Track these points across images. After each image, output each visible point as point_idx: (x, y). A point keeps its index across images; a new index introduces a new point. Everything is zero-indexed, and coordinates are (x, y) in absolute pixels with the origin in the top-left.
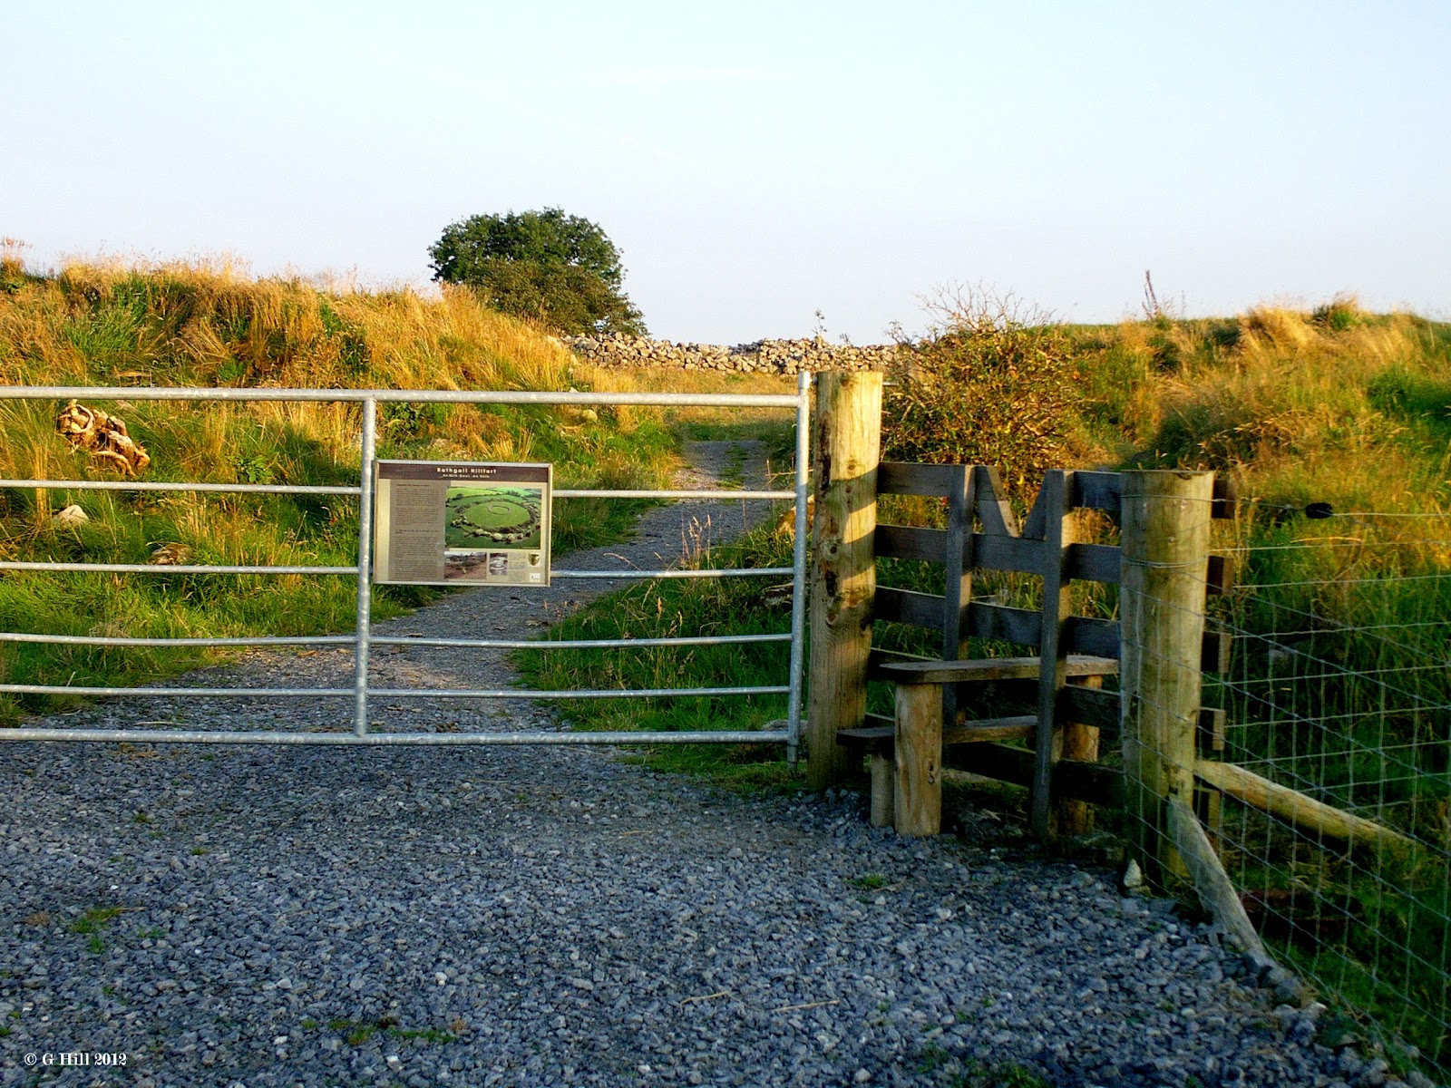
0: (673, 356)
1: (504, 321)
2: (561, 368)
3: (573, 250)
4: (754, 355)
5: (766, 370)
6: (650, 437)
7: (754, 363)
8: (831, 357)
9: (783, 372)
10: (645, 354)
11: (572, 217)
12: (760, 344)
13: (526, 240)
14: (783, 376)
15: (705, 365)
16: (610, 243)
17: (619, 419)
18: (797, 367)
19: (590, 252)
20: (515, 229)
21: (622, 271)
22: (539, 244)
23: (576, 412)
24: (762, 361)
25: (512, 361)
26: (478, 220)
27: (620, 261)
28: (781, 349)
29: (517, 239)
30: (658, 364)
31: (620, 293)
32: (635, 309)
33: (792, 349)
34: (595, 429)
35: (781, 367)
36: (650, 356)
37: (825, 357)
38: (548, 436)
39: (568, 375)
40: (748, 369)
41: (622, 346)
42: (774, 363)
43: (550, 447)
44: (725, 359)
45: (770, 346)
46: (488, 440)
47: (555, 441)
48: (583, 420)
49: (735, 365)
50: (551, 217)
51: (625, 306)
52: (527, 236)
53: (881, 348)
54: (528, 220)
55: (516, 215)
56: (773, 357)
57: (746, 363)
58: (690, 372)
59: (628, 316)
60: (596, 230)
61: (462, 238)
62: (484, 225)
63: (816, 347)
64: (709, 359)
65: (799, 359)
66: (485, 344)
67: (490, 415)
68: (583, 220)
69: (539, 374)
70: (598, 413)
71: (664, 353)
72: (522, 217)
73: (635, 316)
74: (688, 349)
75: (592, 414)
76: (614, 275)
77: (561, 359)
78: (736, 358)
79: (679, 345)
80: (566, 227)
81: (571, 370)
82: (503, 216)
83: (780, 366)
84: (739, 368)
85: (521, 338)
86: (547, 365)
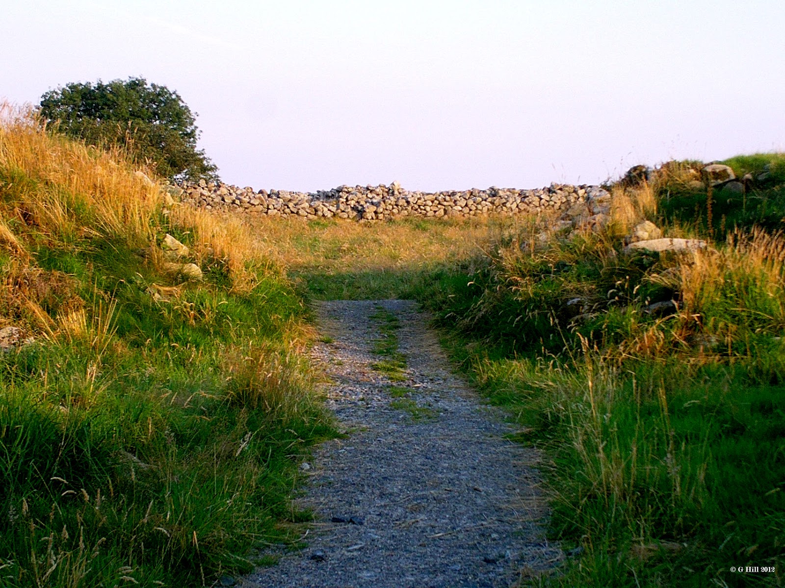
0: (256, 202)
1: (79, 148)
2: (153, 208)
3: (155, 114)
4: (333, 201)
5: (346, 216)
6: (272, 299)
7: (334, 209)
8: (408, 202)
9: (362, 217)
10: (228, 200)
11: (153, 85)
12: (339, 191)
13: (112, 105)
14: (362, 221)
15: (287, 210)
16: (187, 108)
17: (232, 276)
18: (376, 212)
19: (169, 116)
20: (103, 96)
21: (197, 132)
22: (126, 108)
23: (175, 267)
24: (342, 207)
25: (88, 199)
26: (73, 87)
27: (195, 123)
28: (359, 195)
29: (106, 104)
30: (241, 210)
31: (197, 149)
32: (211, 163)
33: (370, 195)
34: (200, 290)
35: (361, 213)
36: (233, 202)
37: (402, 202)
38: (137, 301)
39: (162, 216)
40: (329, 215)
41: (206, 192)
42: (353, 209)
43: (140, 316)
44: (307, 205)
45: (348, 192)
46: (51, 310)
47: (146, 307)
48: (185, 278)
49: (316, 211)
50: (135, 85)
51: (201, 160)
52: (114, 102)
53: (454, 194)
54: (116, 88)
55: (105, 83)
56: (353, 203)
57: (327, 209)
58: (273, 218)
59: (204, 169)
60: (174, 97)
61: (56, 103)
62: (77, 92)
63: (393, 193)
64: (291, 205)
65: (377, 205)
66: (52, 177)
67: (57, 273)
68: (162, 88)
69: (125, 217)
70: (204, 268)
71: (247, 199)
72: (110, 85)
73: (211, 169)
74: (269, 196)
75: (195, 270)
76: (191, 135)
77: (153, 198)
78: (316, 203)
79: (261, 192)
80: (149, 94)
81: (165, 212)
82: (94, 85)
83: (359, 211)
84: (320, 213)
85: (99, 169)
86: (136, 204)
